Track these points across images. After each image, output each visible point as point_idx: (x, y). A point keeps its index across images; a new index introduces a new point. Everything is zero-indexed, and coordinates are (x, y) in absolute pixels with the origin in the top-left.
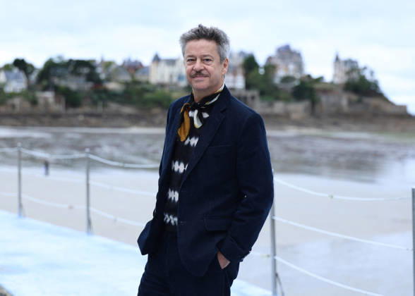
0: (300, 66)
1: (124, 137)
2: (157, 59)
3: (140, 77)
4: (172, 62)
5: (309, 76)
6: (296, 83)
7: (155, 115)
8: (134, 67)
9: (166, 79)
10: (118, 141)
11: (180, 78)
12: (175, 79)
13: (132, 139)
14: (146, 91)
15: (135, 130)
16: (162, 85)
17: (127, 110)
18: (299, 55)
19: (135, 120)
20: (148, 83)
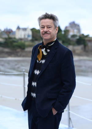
0: (79, 30)
1: (5, 61)
2: (18, 28)
3: (11, 36)
4: (25, 29)
5: (83, 35)
6: (78, 38)
7: (18, 52)
8: (9, 32)
9: (23, 37)
10: (2, 63)
11: (29, 36)
12: (26, 37)
13: (9, 62)
14: (14, 42)
15: (10, 58)
16: (21, 39)
17: (6, 50)
18: (78, 26)
19: (10, 54)
20: (15, 38)
